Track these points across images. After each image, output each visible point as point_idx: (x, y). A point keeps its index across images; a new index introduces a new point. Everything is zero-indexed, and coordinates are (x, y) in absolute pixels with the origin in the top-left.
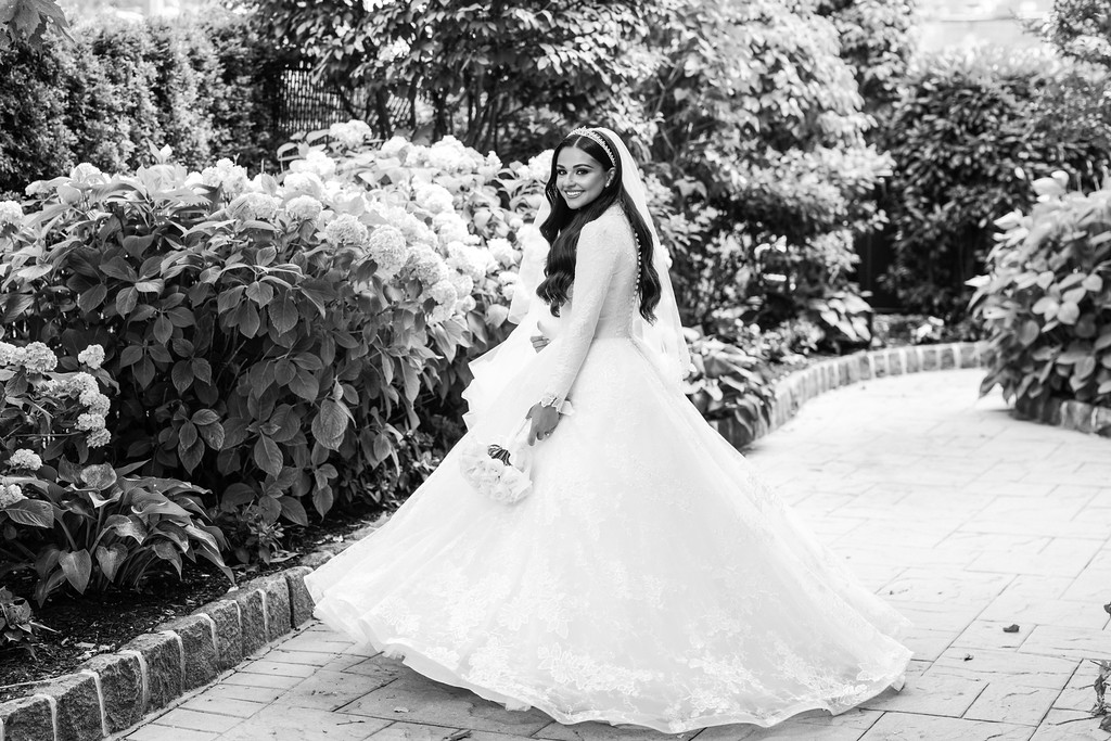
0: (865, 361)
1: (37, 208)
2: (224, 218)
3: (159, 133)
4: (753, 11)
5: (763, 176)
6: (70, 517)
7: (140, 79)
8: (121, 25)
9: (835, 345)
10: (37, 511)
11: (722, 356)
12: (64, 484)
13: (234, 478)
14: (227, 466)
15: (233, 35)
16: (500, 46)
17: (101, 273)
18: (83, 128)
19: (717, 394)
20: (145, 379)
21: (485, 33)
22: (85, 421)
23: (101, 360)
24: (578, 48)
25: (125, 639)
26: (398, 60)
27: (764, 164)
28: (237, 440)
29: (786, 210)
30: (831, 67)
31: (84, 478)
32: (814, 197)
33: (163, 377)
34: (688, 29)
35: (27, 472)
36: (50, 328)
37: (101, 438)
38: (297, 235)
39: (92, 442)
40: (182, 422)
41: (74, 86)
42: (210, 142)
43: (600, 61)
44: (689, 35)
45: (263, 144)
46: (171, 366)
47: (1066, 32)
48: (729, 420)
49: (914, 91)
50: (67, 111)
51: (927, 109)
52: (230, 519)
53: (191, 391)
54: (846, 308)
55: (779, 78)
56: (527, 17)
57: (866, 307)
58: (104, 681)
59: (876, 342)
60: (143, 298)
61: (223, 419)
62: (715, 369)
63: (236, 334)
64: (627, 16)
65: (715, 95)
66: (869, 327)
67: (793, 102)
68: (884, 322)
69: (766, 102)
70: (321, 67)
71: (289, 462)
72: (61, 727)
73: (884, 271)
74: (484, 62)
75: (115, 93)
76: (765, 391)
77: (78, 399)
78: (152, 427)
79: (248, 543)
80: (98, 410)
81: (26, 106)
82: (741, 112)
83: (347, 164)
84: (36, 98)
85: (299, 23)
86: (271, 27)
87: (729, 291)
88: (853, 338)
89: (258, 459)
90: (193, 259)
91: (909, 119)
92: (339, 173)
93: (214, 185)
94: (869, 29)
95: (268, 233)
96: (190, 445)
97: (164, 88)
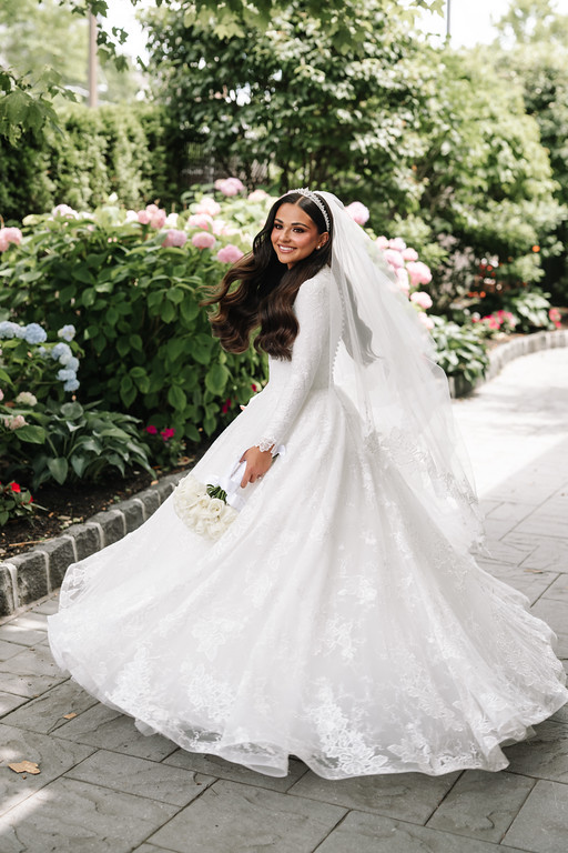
0: (544, 339)
1: (30, 233)
2: (152, 245)
3: (107, 184)
4: (486, 113)
5: (486, 218)
6: (54, 437)
7: (94, 148)
8: (83, 112)
9: (526, 328)
10: (34, 433)
11: (458, 336)
12: (49, 414)
13: (155, 411)
14: (150, 403)
15: (154, 120)
16: (325, 134)
17: (73, 278)
18: (59, 179)
19: (454, 361)
20: (100, 347)
21: (318, 124)
22: (63, 375)
23: (73, 336)
24: (376, 136)
25: (89, 515)
26: (261, 140)
27: (486, 210)
28: (157, 388)
29: (500, 241)
30: (534, 151)
31: (63, 411)
32: (518, 234)
33: (111, 346)
34: (445, 123)
35: (26, 407)
36: (39, 312)
37: (73, 385)
38: (198, 257)
39: (68, 388)
40: (122, 375)
41: (54, 153)
42: (140, 191)
43: (390, 146)
44: (446, 127)
45: (173, 192)
46: (116, 340)
48: (461, 377)
50: (49, 169)
52: (152, 437)
53: (129, 355)
54: (534, 305)
55: (501, 157)
56: (344, 115)
57: (546, 304)
58: (77, 543)
59: (551, 326)
60: (99, 296)
61: (149, 373)
62: (454, 345)
63: (158, 320)
64: (408, 116)
65: (459, 166)
66: (548, 316)
67: (509, 173)
68: (557, 313)
69: (491, 172)
70: (210, 142)
71: (190, 401)
72: (51, 571)
73: (558, 280)
74: (317, 143)
75: (80, 157)
76: (484, 360)
77: (58, 360)
78: (104, 377)
79: (164, 452)
80: (72, 368)
81: (22, 165)
82: (475, 178)
83: (228, 207)
84: (29, 159)
85: (197, 112)
86: (178, 115)
87: (460, 290)
88: (537, 323)
89: (170, 400)
90: (132, 271)
92: (222, 213)
93: (145, 223)
94: (558, 124)
95: (180, 255)
96: (128, 389)
97: (110, 154)
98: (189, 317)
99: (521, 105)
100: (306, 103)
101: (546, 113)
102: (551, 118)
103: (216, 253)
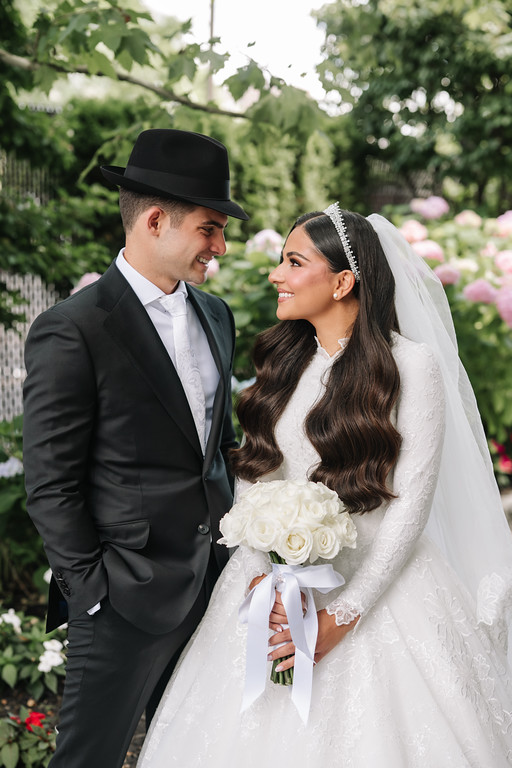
3: (296, 206)
7: (281, 164)
15: (338, 131)
75: (266, 174)
103: (461, 290)
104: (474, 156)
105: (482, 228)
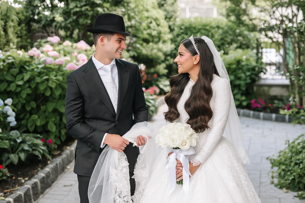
2: (40, 64)
9: (163, 93)
10: (5, 144)
14: (40, 130)
20: (19, 107)
21: (90, 14)
22: (9, 119)
23: (11, 103)
28: (43, 123)
31: (11, 134)
32: (157, 56)
33: (23, 106)
34: (132, 12)
37: (14, 123)
38: (57, 69)
39: (12, 125)
40: (28, 118)
45: (29, 43)
46: (25, 104)
47: (228, 16)
49: (179, 29)
51: (182, 33)
53: (30, 110)
54: (165, 84)
55: (151, 25)
56: (100, 10)
58: (32, 188)
60: (18, 86)
61: (39, 117)
64: (123, 10)
67: (155, 32)
69: (149, 31)
72: (24, 201)
77: (6, 113)
79: (49, 149)
80: (12, 116)
83: (56, 48)
89: (49, 127)
91: (178, 35)
93: (32, 55)
94: (168, 12)
95: (50, 68)
96: (31, 124)
97: (5, 28)
98: (58, 93)
99: (156, 5)
100: (85, 5)
101: (163, 8)
102: (165, 10)
103: (65, 67)
104: (68, 22)
105: (72, 46)
